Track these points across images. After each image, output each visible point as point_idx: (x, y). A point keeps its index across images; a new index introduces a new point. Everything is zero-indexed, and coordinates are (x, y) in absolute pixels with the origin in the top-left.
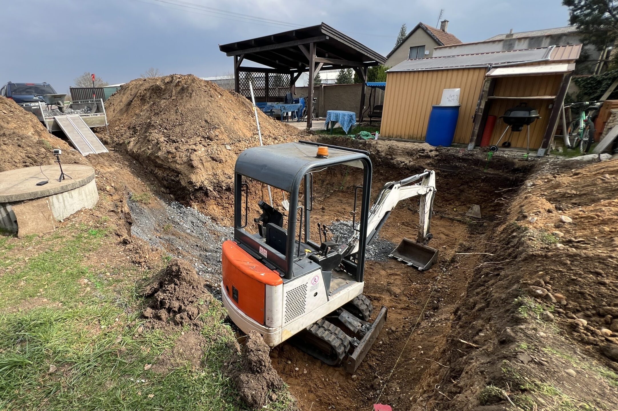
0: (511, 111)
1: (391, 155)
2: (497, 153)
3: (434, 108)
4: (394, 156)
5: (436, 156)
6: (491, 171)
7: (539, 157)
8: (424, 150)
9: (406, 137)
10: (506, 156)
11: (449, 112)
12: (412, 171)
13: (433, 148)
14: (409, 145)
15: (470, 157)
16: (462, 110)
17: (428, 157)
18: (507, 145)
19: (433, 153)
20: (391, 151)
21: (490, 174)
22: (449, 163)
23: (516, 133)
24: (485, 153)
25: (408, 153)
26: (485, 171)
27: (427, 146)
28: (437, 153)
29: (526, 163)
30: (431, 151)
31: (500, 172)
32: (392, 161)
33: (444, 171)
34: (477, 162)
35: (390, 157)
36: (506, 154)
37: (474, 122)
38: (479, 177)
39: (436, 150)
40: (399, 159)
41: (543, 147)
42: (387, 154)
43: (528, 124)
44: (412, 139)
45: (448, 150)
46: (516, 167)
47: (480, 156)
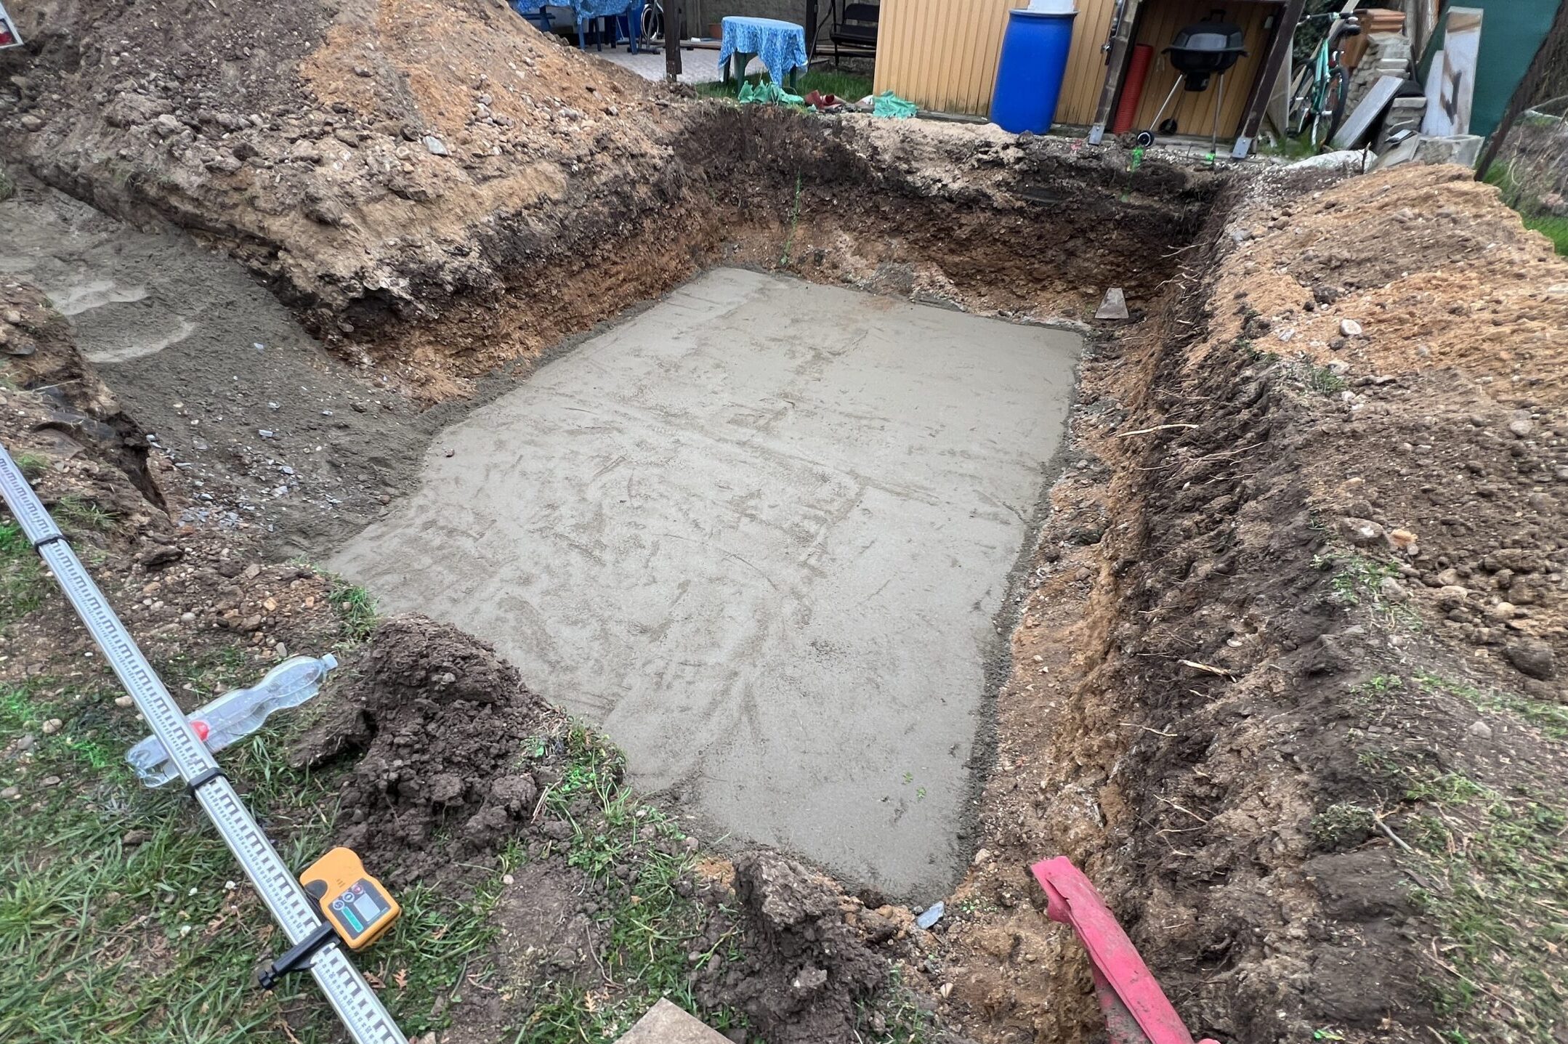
0: (1191, 32)
1: (907, 161)
2: (1154, 151)
3: (1017, 18)
4: (914, 164)
5: (1019, 160)
6: (1134, 199)
7: (1236, 160)
8: (988, 144)
9: (941, 107)
10: (1170, 159)
11: (1051, 30)
12: (960, 206)
13: (1010, 138)
14: (955, 132)
15: (1094, 164)
16: (1078, 23)
17: (998, 164)
18: (1168, 128)
19: (1012, 154)
20: (908, 147)
21: (1133, 207)
22: (1046, 180)
23: (1191, 95)
24: (1127, 152)
25: (949, 152)
26: (1124, 199)
27: (994, 133)
28: (1021, 154)
29: (1209, 176)
30: (1006, 147)
31: (1154, 202)
32: (909, 178)
33: (1034, 204)
34: (1110, 177)
35: (905, 166)
36: (1172, 152)
37: (1107, 63)
38: (1110, 218)
39: (1018, 145)
40: (929, 171)
41: (1247, 135)
42: (899, 158)
43: (1221, 70)
44: (955, 112)
45: (1046, 145)
46: (1188, 186)
47: (1114, 159)
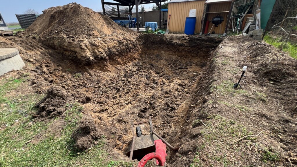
0: (214, 18)
1: (172, 40)
2: (210, 36)
3: (187, 18)
4: (173, 40)
5: (188, 39)
6: (208, 43)
7: (224, 36)
8: (184, 37)
9: (177, 32)
10: (213, 37)
11: (192, 19)
12: (180, 46)
13: (187, 35)
14: (178, 35)
15: (200, 38)
16: (197, 19)
17: (185, 39)
18: (213, 33)
19: (187, 38)
20: (172, 38)
21: (208, 45)
22: (193, 41)
23: (216, 27)
24: (206, 36)
25: (178, 38)
26: (206, 44)
27: (185, 35)
28: (189, 38)
29: (220, 39)
30: (186, 37)
31: (211, 44)
32: (172, 42)
33: (191, 45)
34: (203, 40)
35: (171, 41)
36: (213, 36)
37: (201, 23)
38: (204, 46)
39: (188, 36)
40: (175, 41)
41: (225, 32)
42: (170, 39)
43: (220, 23)
44: (179, 33)
45: (193, 36)
46: (216, 41)
47: (204, 38)
